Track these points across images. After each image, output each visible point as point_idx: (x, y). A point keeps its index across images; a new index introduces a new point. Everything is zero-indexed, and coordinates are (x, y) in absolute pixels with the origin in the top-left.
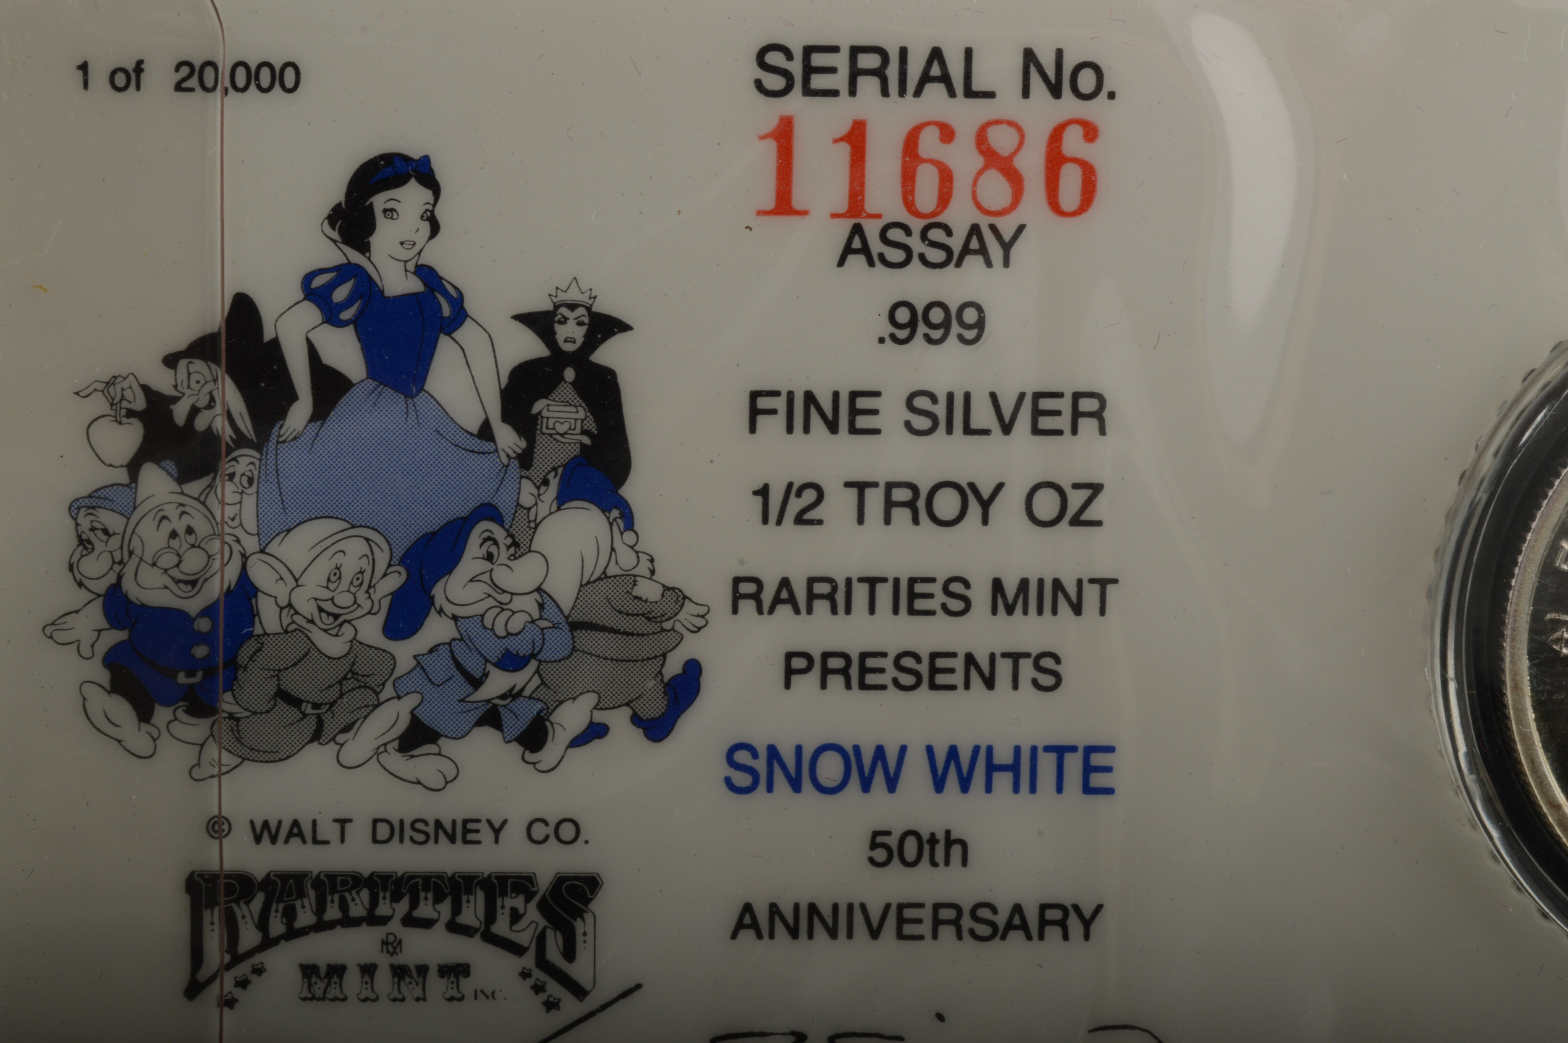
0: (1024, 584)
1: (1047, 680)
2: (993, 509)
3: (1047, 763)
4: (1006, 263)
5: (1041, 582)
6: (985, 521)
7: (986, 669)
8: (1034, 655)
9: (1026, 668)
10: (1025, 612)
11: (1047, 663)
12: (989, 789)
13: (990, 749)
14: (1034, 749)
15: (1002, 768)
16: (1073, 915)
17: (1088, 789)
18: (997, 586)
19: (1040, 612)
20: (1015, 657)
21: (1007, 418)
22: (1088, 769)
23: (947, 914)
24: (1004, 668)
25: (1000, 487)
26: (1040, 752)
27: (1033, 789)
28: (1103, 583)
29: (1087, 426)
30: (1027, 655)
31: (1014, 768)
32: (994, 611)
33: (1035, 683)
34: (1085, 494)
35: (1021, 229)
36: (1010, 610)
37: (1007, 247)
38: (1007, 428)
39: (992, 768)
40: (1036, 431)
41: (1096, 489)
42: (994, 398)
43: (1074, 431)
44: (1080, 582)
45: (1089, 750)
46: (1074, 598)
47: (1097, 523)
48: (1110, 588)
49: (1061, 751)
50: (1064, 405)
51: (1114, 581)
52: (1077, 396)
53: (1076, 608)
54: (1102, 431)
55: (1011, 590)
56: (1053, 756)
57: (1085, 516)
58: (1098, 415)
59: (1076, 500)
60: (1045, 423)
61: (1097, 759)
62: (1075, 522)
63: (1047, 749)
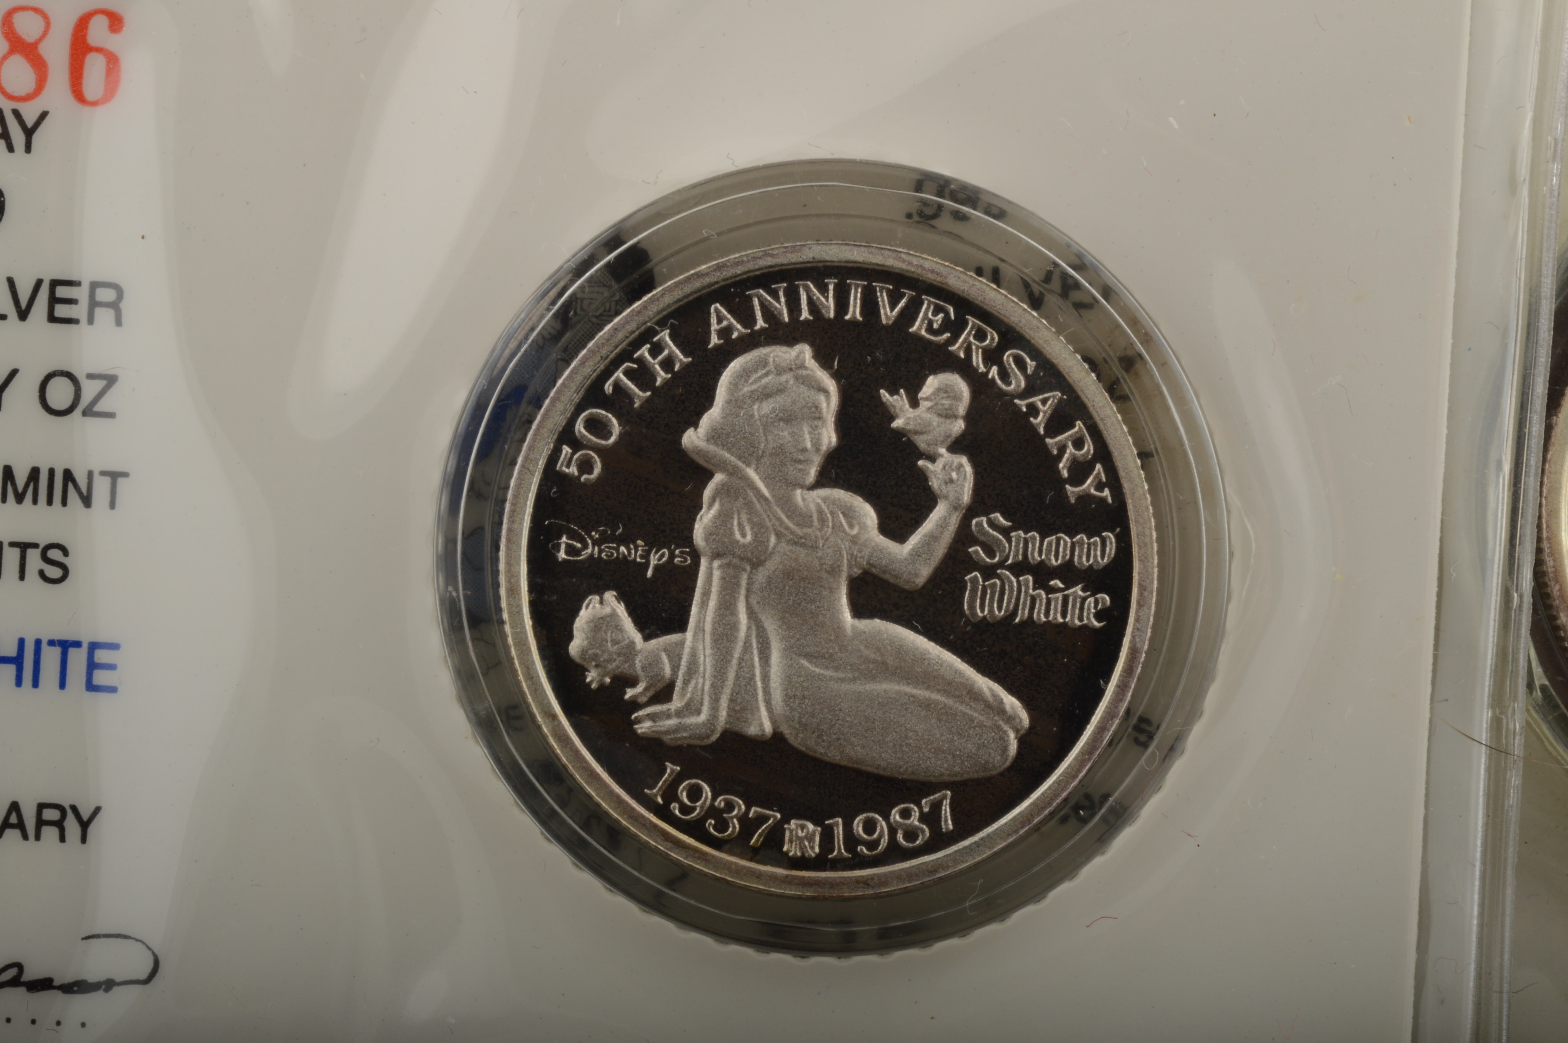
0: (35, 473)
1: (54, 572)
2: (5, 396)
3: (51, 657)
4: (28, 148)
5: (52, 472)
8: (42, 545)
9: (33, 556)
10: (35, 501)
11: (55, 554)
14: (38, 643)
15: (5, 660)
16: (71, 817)
17: (91, 687)
18: (8, 474)
19: (50, 502)
20: (24, 547)
21: (24, 304)
22: (92, 666)
24: (11, 558)
25: (14, 373)
26: (44, 646)
27: (36, 684)
28: (114, 476)
29: (104, 316)
30: (35, 546)
31: (17, 661)
32: (4, 499)
33: (42, 574)
34: (99, 384)
35: (44, 115)
36: (20, 498)
37: (29, 133)
38: (23, 315)
40: (52, 318)
41: (111, 380)
42: (11, 282)
43: (91, 321)
44: (90, 474)
45: (93, 647)
46: (84, 490)
47: (110, 415)
48: (121, 481)
49: (65, 646)
50: (81, 294)
51: (125, 475)
52: (94, 286)
53: (87, 501)
54: (119, 322)
55: (21, 478)
56: (57, 651)
57: (99, 407)
58: (115, 306)
59: (89, 390)
60: (61, 311)
61: (101, 656)
62: (88, 412)
63: (51, 643)
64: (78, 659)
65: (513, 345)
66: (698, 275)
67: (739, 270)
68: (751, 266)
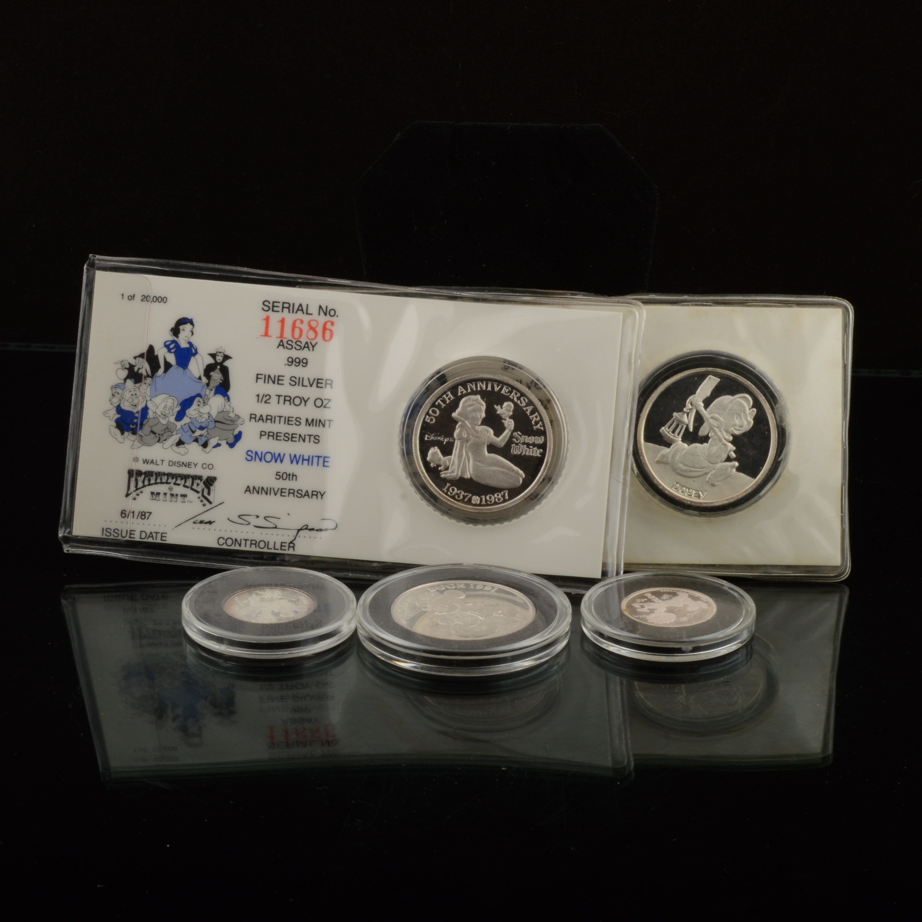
0: (313, 420)
1: (317, 441)
2: (307, 403)
3: (315, 459)
4: (313, 350)
5: (316, 420)
6: (305, 405)
7: (303, 438)
8: (314, 435)
9: (312, 438)
10: (313, 426)
11: (317, 437)
12: (302, 464)
13: (303, 456)
14: (313, 456)
15: (306, 460)
16: (319, 493)
17: (324, 466)
18: (307, 420)
19: (316, 426)
20: (310, 436)
21: (311, 383)
22: (324, 461)
23: (291, 491)
24: (307, 438)
25: (309, 398)
27: (312, 465)
28: (330, 421)
29: (328, 386)
30: (312, 435)
31: (308, 460)
32: (306, 425)
33: (314, 442)
34: (327, 401)
35: (316, 343)
36: (309, 425)
37: (313, 347)
38: (311, 386)
39: (303, 460)
40: (317, 387)
41: (330, 400)
42: (309, 379)
43: (326, 387)
44: (325, 421)
45: (325, 457)
46: (323, 424)
47: (329, 408)
48: (331, 422)
49: (319, 457)
50: (324, 382)
51: (332, 421)
52: (327, 380)
53: (324, 426)
54: (332, 388)
55: (310, 421)
56: (317, 458)
57: (327, 406)
58: (331, 384)
59: (325, 402)
60: (319, 385)
61: (326, 459)
62: (325, 407)
63: (316, 456)
64: (321, 460)
65: (416, 394)
66: (456, 380)
67: (465, 379)
68: (467, 378)
